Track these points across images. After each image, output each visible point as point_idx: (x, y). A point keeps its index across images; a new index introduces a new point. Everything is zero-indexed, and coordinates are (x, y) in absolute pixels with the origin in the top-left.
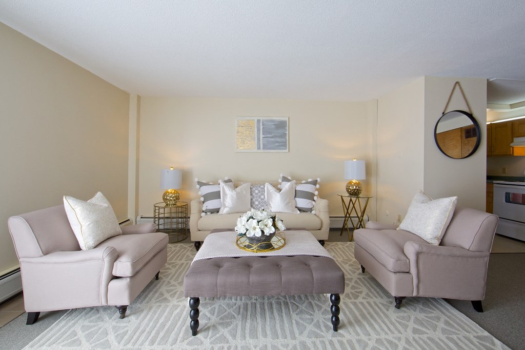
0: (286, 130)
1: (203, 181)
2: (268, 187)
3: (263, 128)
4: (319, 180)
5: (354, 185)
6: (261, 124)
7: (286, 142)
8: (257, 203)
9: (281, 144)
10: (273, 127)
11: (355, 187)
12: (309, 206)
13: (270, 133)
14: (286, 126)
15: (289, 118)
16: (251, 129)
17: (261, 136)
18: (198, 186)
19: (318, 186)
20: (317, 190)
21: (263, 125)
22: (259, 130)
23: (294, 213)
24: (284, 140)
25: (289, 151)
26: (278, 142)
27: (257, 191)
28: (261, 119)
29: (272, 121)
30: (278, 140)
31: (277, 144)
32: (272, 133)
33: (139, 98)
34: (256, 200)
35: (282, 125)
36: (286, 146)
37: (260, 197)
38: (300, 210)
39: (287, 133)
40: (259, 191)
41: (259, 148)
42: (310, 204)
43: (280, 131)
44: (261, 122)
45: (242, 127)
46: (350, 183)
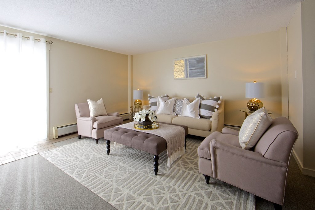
0: (204, 63)
1: (153, 96)
2: (185, 101)
3: (189, 64)
4: (221, 97)
5: (254, 103)
6: (188, 61)
7: (204, 72)
8: (177, 110)
9: (201, 73)
10: (195, 62)
11: (254, 105)
12: (209, 115)
13: (194, 67)
14: (204, 61)
15: (206, 56)
16: (182, 65)
17: (188, 69)
18: (149, 99)
19: (219, 102)
20: (218, 104)
21: (189, 62)
22: (186, 66)
23: (196, 118)
24: (203, 70)
25: (207, 77)
26: (199, 72)
27: (178, 103)
28: (188, 58)
29: (195, 59)
30: (199, 70)
31: (198, 73)
32: (195, 67)
33: (132, 56)
34: (177, 108)
35: (201, 61)
36: (205, 74)
37: (179, 106)
38: (201, 117)
39: (205, 65)
40: (180, 103)
41: (187, 77)
42: (209, 114)
43: (200, 65)
44: (188, 60)
45: (177, 64)
46: (251, 101)
